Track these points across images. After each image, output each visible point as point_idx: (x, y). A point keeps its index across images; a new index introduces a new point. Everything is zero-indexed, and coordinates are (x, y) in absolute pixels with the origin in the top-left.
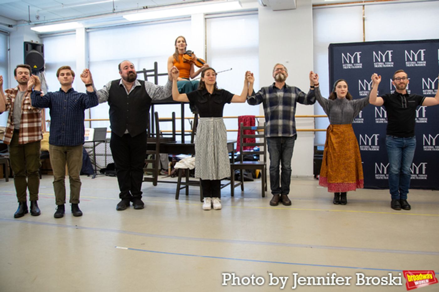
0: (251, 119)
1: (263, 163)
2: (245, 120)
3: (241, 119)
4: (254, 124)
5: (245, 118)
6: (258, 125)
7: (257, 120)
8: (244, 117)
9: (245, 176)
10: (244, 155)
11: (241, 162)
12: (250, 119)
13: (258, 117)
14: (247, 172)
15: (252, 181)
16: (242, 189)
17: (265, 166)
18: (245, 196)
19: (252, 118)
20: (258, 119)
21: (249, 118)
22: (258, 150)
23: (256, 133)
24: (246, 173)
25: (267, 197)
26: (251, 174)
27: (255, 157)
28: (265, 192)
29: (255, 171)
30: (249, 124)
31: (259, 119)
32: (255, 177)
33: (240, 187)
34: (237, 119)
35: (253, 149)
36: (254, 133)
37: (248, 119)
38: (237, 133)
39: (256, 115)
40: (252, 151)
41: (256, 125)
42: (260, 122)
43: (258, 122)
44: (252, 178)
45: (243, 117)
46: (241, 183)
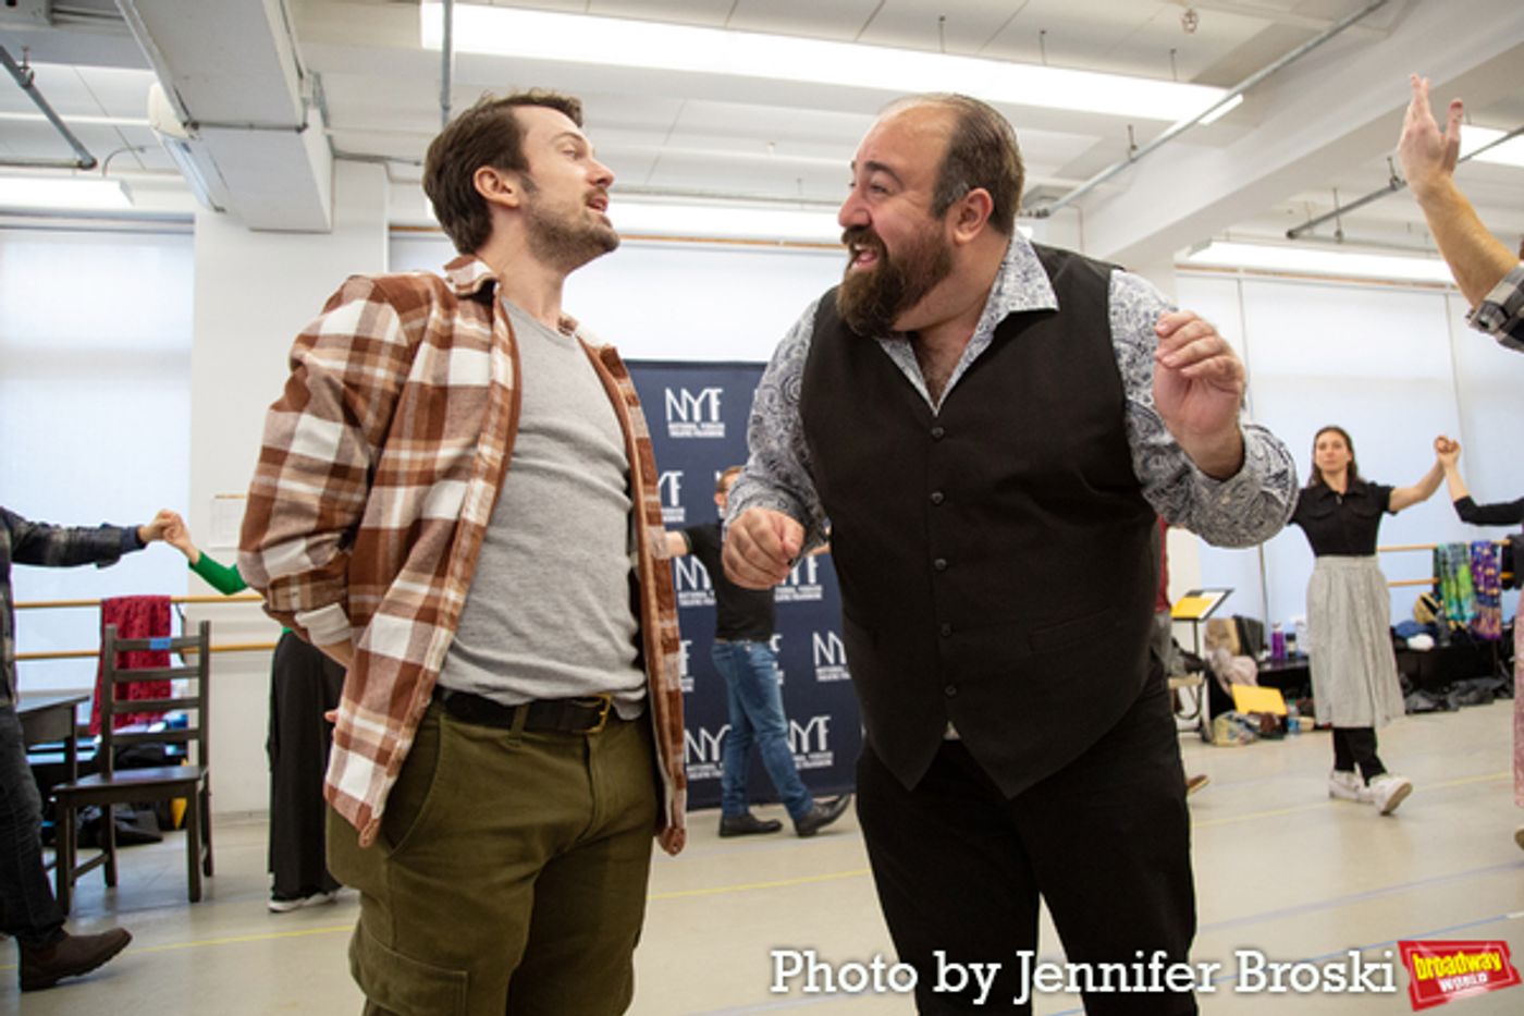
0: (154, 608)
1: (194, 775)
2: (128, 612)
3: (113, 610)
4: (168, 625)
5: (130, 607)
6: (184, 630)
7: (179, 611)
8: (128, 602)
9: (125, 827)
10: (116, 747)
11: (106, 775)
12: (148, 610)
13: (182, 601)
14: (134, 810)
15: (158, 840)
16: (111, 879)
17: (200, 785)
18: (121, 907)
19: (159, 607)
20: (183, 607)
21: (144, 604)
22: (183, 723)
23: (175, 661)
24: (131, 815)
25: (210, 898)
26: (150, 814)
27: (170, 750)
28: (204, 881)
29: (169, 806)
30: (147, 626)
31: (188, 611)
32: (167, 825)
33: (99, 872)
34: (97, 611)
35: (160, 720)
36: (167, 663)
37: (140, 609)
38: (95, 661)
39: (175, 595)
40: (158, 727)
41: (176, 632)
42: (189, 619)
43: (183, 618)
44: (154, 831)
45: (121, 601)
46: (106, 858)
